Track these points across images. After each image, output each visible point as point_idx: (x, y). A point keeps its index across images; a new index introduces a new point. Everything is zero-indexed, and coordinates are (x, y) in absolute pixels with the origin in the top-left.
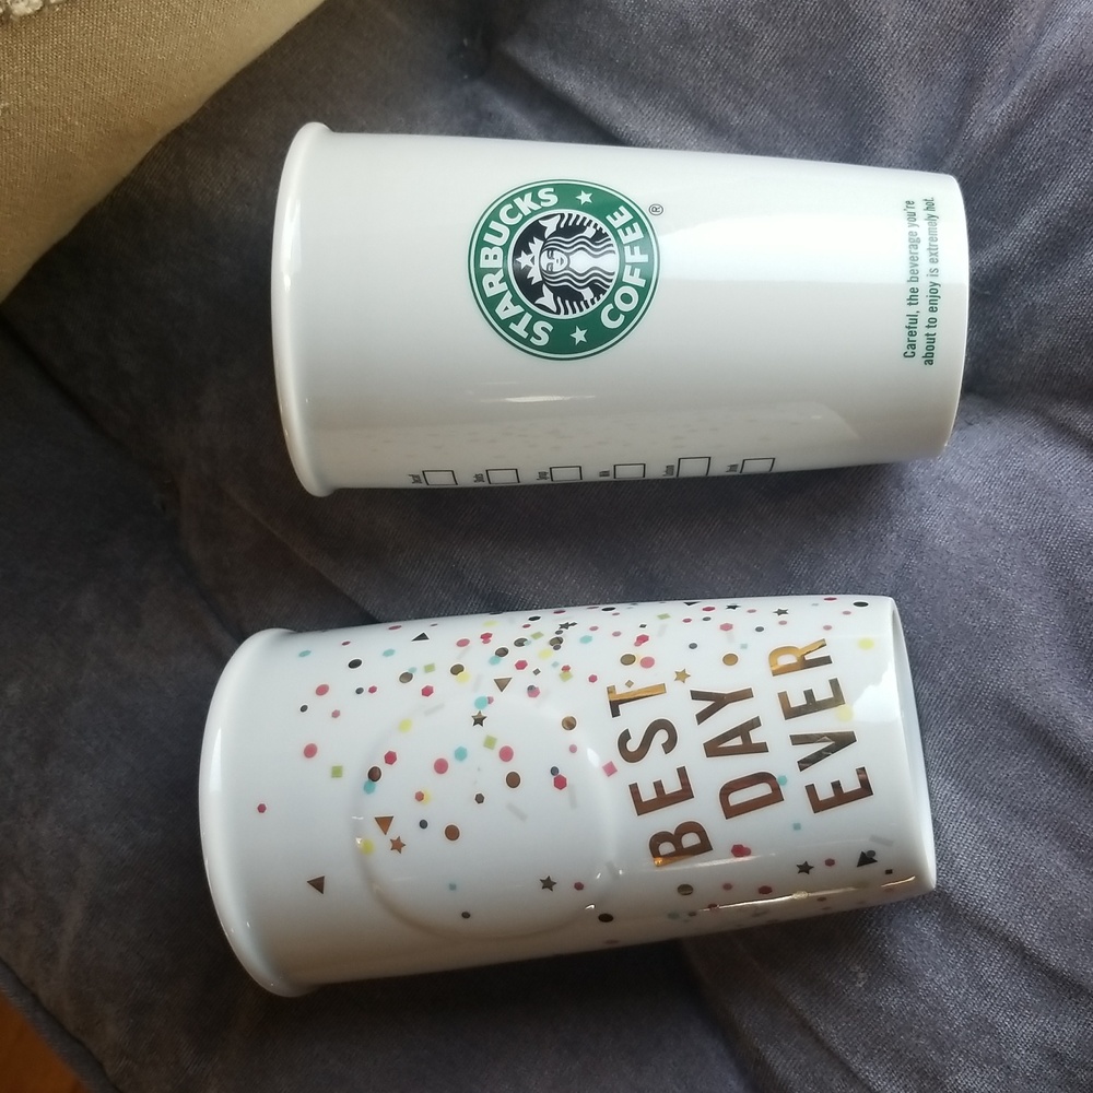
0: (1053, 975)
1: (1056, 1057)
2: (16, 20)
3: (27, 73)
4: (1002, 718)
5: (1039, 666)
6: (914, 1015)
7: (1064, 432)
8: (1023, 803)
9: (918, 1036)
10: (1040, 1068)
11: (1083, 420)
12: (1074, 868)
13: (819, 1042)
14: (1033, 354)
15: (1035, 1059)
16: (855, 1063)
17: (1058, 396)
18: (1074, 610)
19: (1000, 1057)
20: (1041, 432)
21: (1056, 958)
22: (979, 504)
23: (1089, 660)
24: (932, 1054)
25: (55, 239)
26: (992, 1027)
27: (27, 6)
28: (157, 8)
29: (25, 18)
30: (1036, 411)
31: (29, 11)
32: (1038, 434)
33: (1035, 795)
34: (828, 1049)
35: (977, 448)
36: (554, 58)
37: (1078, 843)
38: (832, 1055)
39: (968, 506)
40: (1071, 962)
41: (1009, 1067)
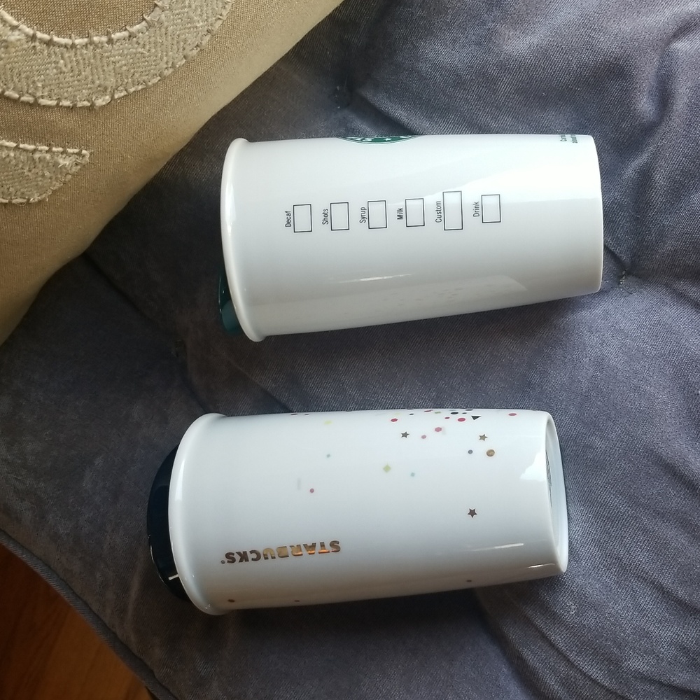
0: (680, 602)
1: (685, 650)
2: (97, 109)
3: (103, 134)
4: (648, 460)
5: (670, 430)
6: (603, 628)
7: (681, 297)
8: (662, 509)
9: (606, 640)
10: (676, 656)
11: (693, 291)
12: (692, 543)
13: (552, 646)
14: (664, 253)
15: (673, 651)
16: (572, 656)
17: (678, 277)
18: (688, 398)
19: (653, 650)
20: (669, 298)
21: (681, 593)
22: (634, 340)
23: (697, 426)
24: (615, 650)
25: (116, 213)
26: (648, 633)
27: (103, 101)
28: (171, 96)
29: (102, 107)
30: (667, 285)
31: (104, 103)
32: (668, 299)
33: (668, 504)
34: (557, 649)
35: (634, 308)
36: (389, 98)
37: (694, 529)
38: (559, 652)
39: (628, 342)
40: (690, 595)
41: (658, 656)
